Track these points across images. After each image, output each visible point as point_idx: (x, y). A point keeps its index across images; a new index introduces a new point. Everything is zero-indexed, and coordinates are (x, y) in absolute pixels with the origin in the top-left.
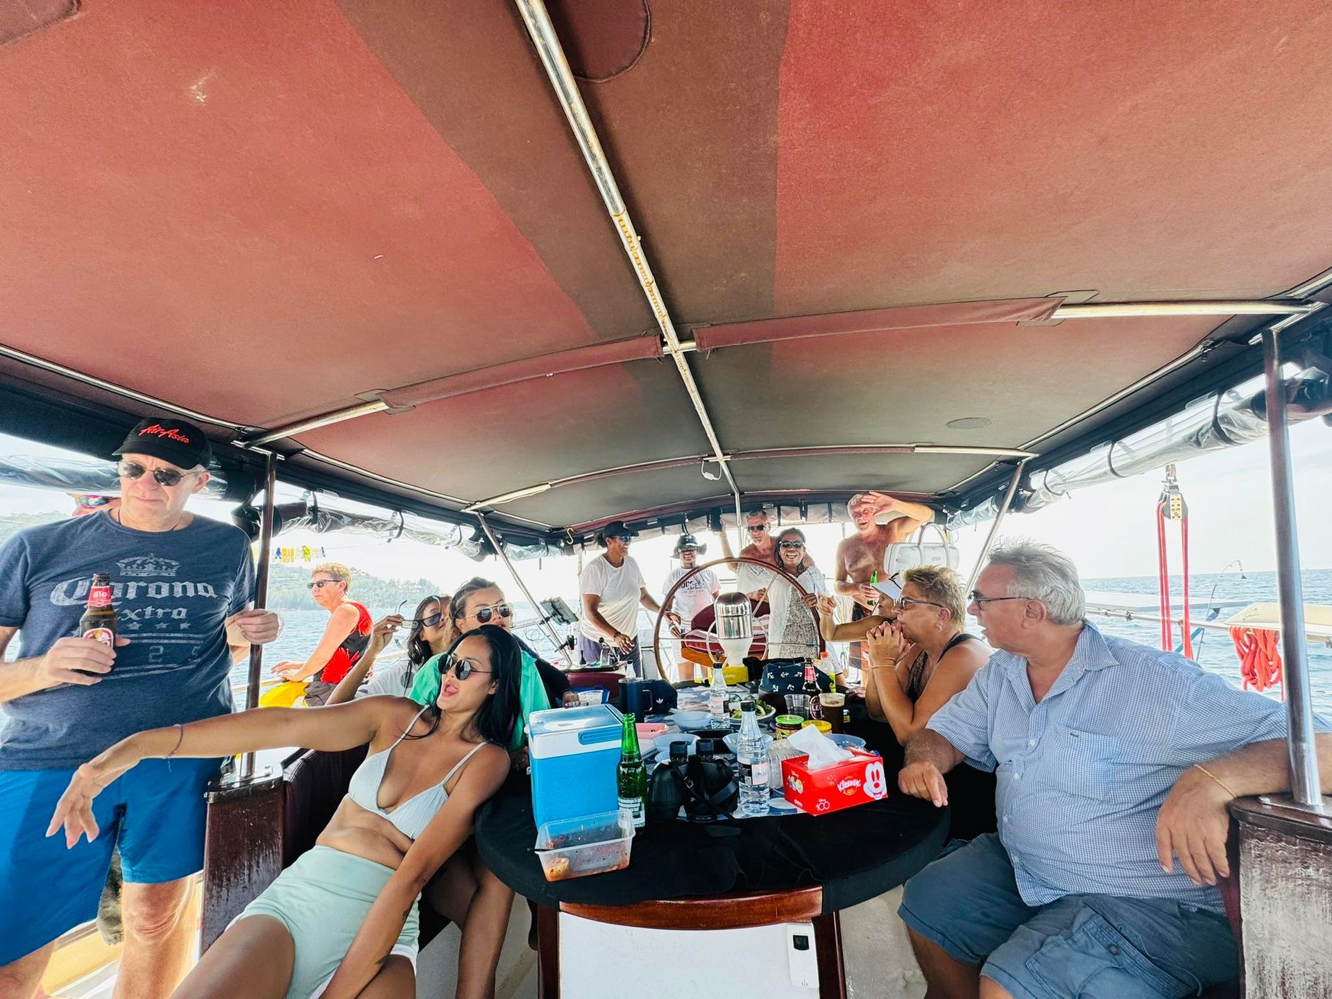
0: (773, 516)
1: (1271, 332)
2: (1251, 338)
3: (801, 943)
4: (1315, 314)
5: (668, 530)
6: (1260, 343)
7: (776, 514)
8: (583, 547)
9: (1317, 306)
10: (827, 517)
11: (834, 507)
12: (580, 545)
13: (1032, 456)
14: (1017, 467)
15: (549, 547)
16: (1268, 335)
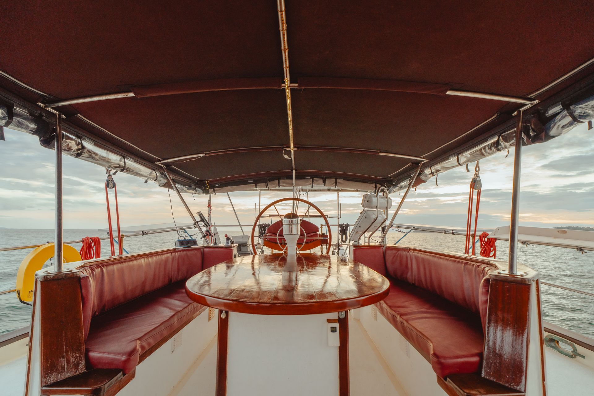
0: (310, 182)
1: (520, 111)
2: (513, 113)
3: (333, 330)
4: (536, 105)
5: (259, 186)
6: (516, 115)
7: (312, 181)
8: (214, 191)
9: (537, 102)
10: (334, 185)
11: (338, 180)
12: (212, 190)
13: (426, 161)
14: (419, 166)
15: (197, 189)
16: (519, 112)
